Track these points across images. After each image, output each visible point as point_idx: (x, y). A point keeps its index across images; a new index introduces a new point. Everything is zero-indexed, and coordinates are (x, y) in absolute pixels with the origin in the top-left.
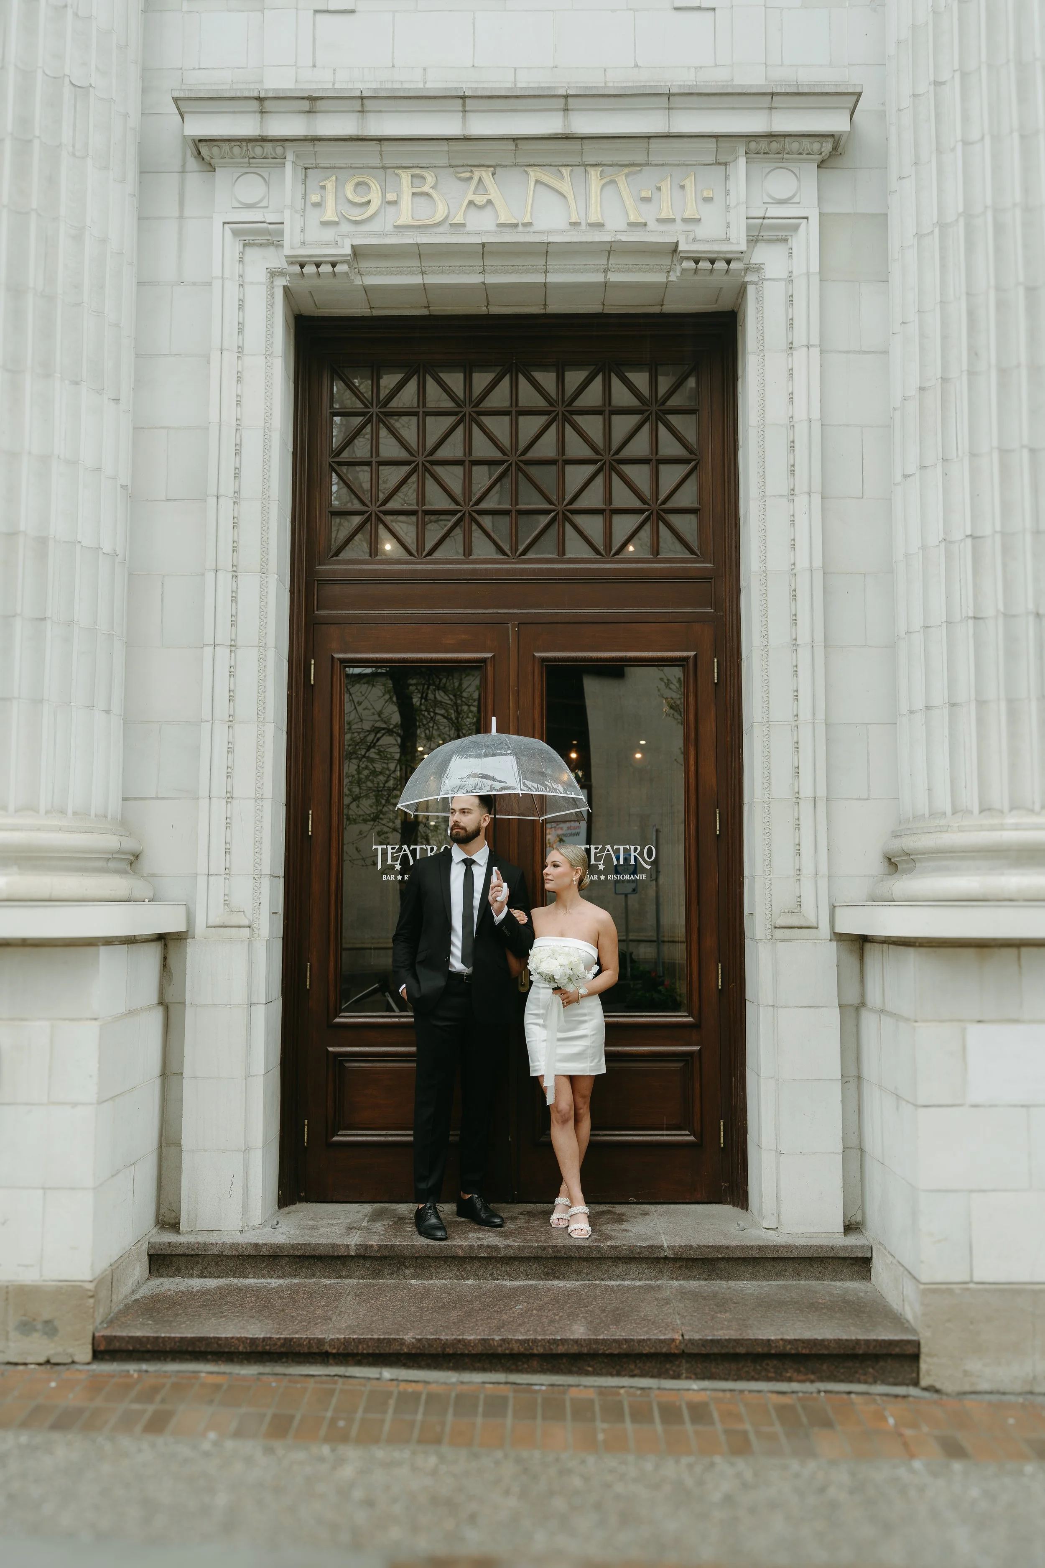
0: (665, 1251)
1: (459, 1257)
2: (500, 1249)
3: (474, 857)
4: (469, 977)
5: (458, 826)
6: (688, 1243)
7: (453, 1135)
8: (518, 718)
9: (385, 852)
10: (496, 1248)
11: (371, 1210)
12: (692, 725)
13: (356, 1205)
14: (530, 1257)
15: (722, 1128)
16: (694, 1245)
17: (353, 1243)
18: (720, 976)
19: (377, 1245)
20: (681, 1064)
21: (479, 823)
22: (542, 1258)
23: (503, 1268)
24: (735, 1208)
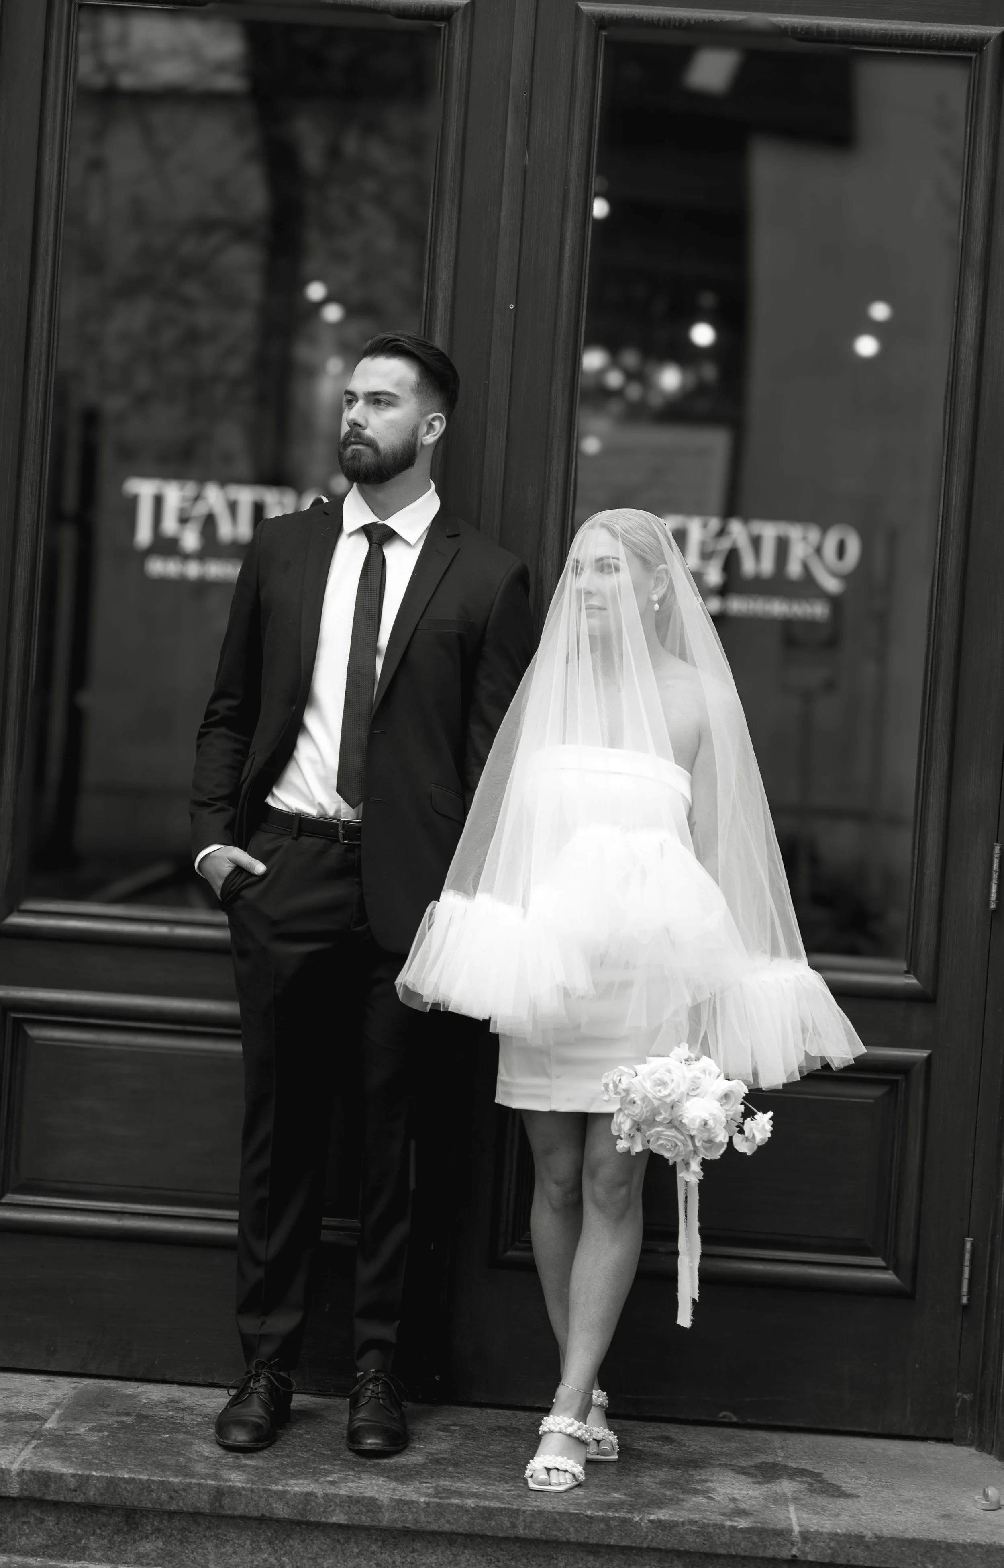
0: (793, 1544)
1: (278, 1521)
2: (380, 1507)
3: (391, 522)
4: (352, 830)
5: (359, 435)
6: (854, 1529)
7: (327, 1228)
8: (525, 171)
9: (158, 501)
10: (372, 1505)
11: (72, 1393)
12: (979, 225)
13: (37, 1379)
14: (453, 1533)
15: (967, 1256)
16: (869, 1534)
17: (15, 1467)
18: (995, 876)
19: (73, 1475)
20: (878, 1092)
21: (415, 433)
22: (483, 1537)
23: (385, 1556)
24: (984, 1455)
